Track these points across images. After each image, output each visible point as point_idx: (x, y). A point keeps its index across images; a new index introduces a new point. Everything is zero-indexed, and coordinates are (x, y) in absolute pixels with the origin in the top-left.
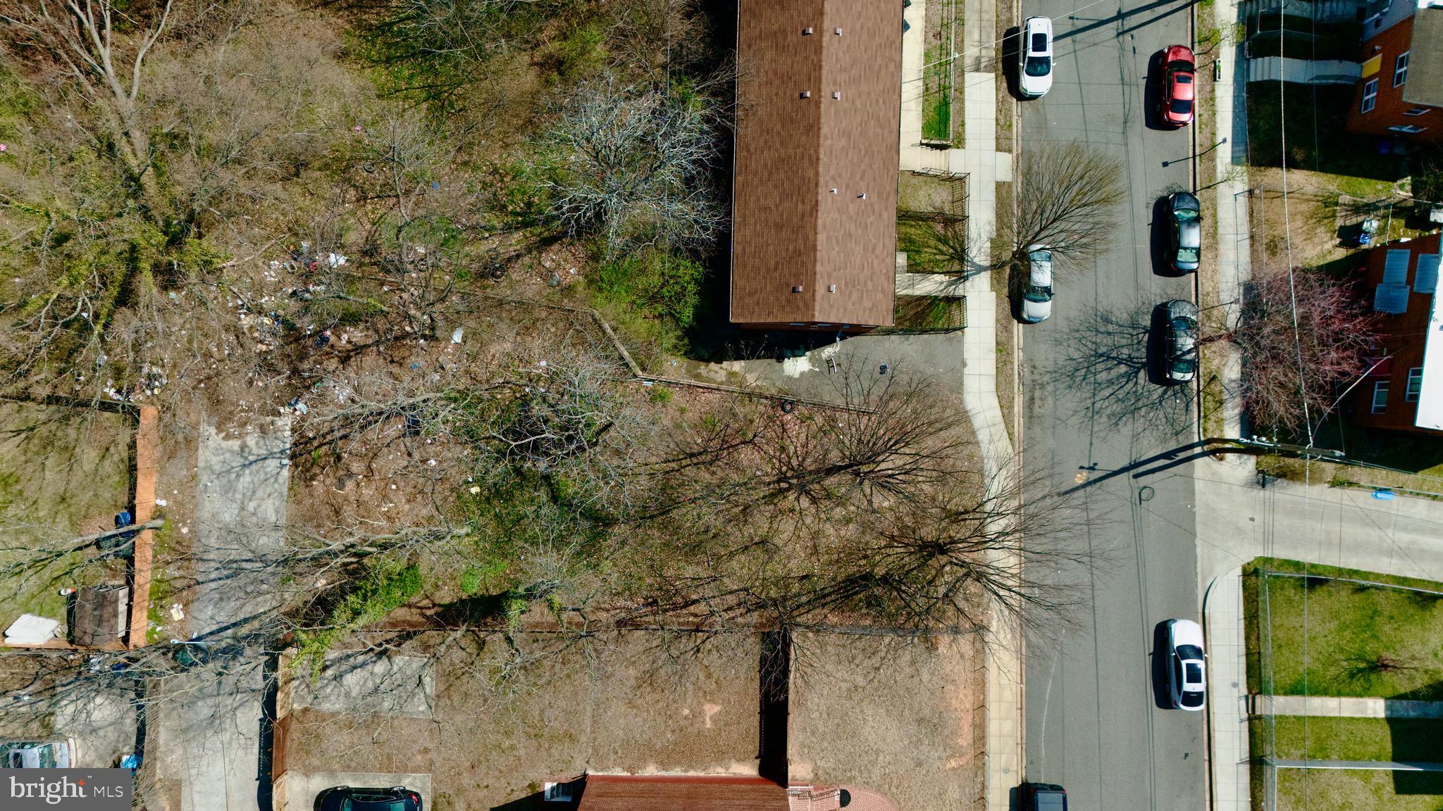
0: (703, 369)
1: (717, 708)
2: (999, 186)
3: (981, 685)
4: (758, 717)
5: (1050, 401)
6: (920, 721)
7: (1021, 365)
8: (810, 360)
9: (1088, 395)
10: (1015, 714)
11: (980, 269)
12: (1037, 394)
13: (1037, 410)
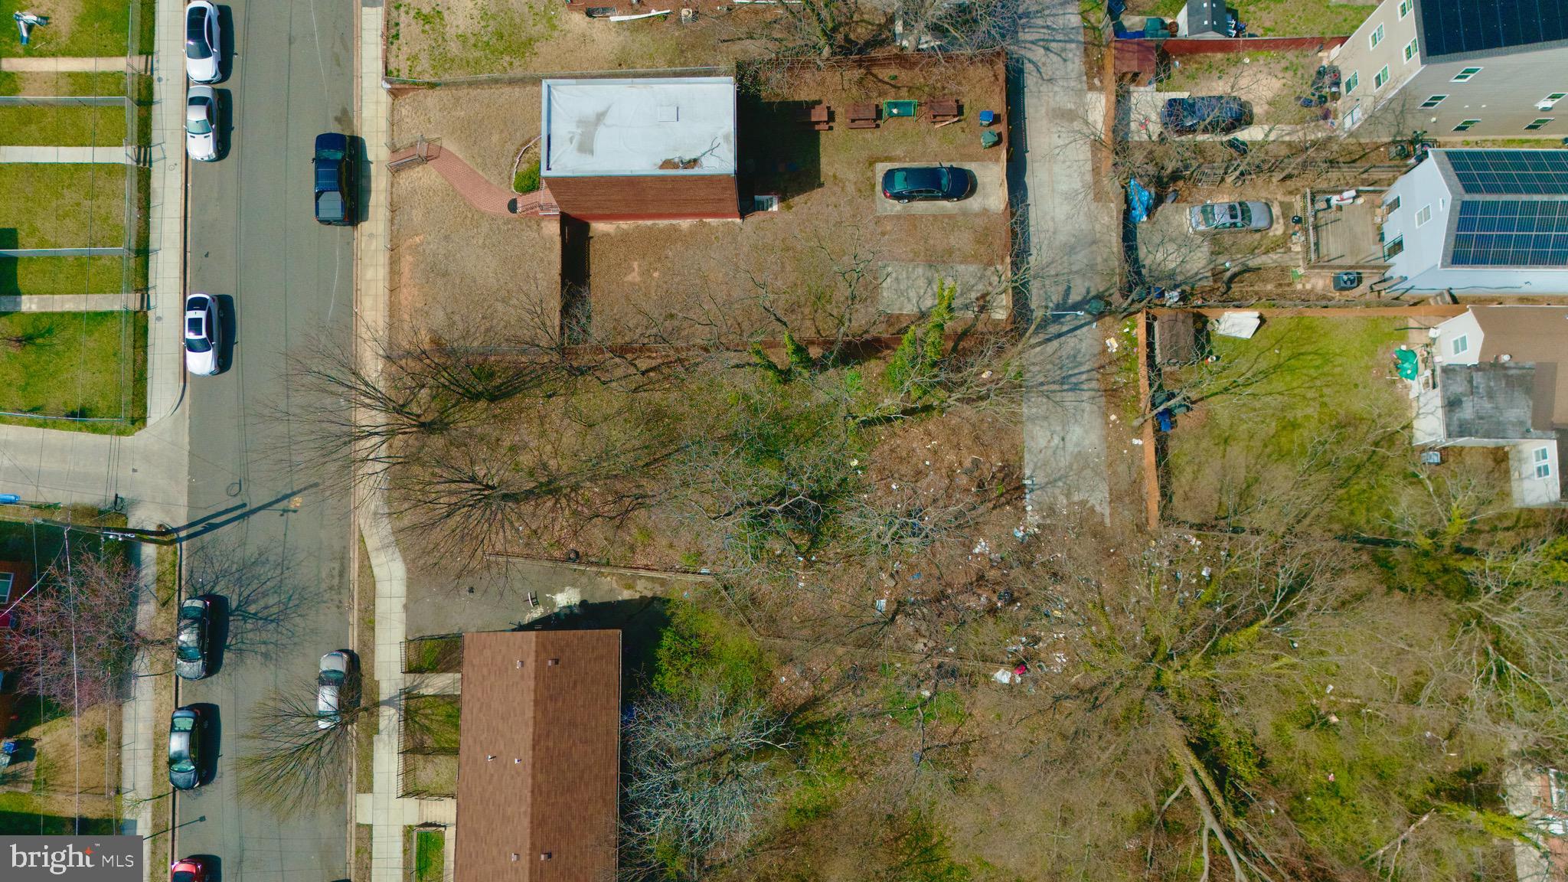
0: (659, 591)
1: (629, 278)
2: (369, 789)
3: (393, 309)
4: (592, 272)
5: (324, 575)
6: (445, 274)
7: (351, 609)
8: (554, 604)
9: (287, 581)
10: (362, 286)
11: (389, 702)
12: (336, 581)
13: (337, 565)
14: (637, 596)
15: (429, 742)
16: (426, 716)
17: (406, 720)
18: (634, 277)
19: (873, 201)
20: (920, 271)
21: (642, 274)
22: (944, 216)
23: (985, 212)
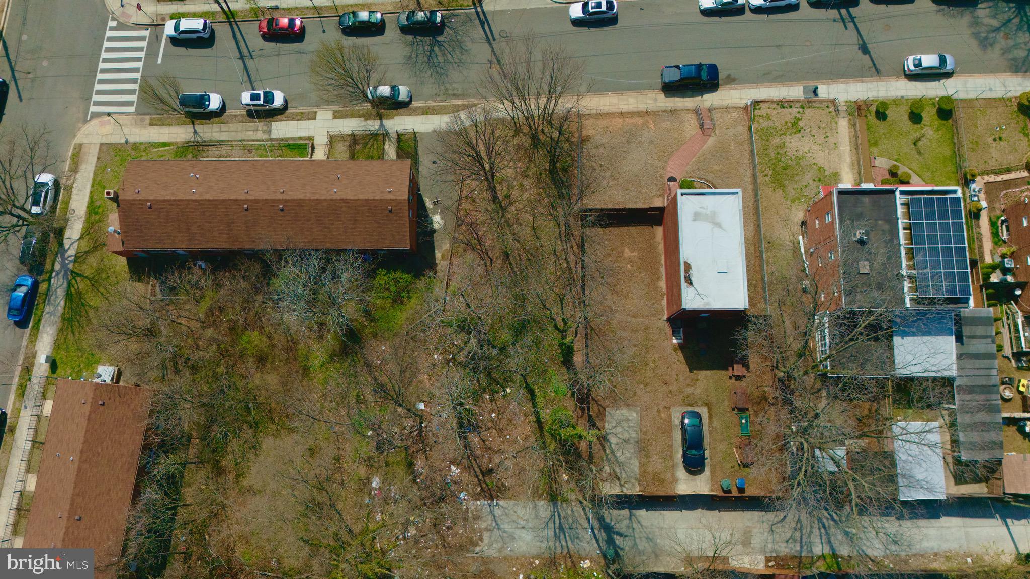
1: (627, 250)
2: (335, 117)
3: (609, 115)
4: (630, 228)
5: (454, 86)
6: (628, 142)
7: (435, 101)
8: (434, 214)
9: (451, 66)
10: (625, 97)
11: (382, 125)
12: (450, 92)
13: (460, 92)
14: (438, 261)
15: (358, 147)
16: (373, 145)
17: (371, 134)
18: (627, 253)
19: (681, 405)
20: (634, 435)
21: (629, 258)
22: (672, 452)
23: (675, 480)
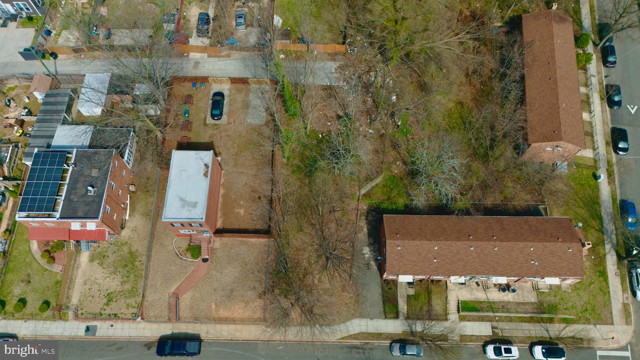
0: (363, 218)
1: (242, 213)
2: (446, 336)
4: (238, 228)
5: (358, 356)
7: (372, 344)
8: (370, 257)
11: (411, 327)
12: (361, 351)
13: (354, 350)
14: (365, 225)
15: (426, 308)
16: (416, 310)
17: (418, 319)
18: (242, 211)
19: (221, 124)
20: (250, 111)
21: (241, 208)
22: (230, 102)
23: (230, 90)
